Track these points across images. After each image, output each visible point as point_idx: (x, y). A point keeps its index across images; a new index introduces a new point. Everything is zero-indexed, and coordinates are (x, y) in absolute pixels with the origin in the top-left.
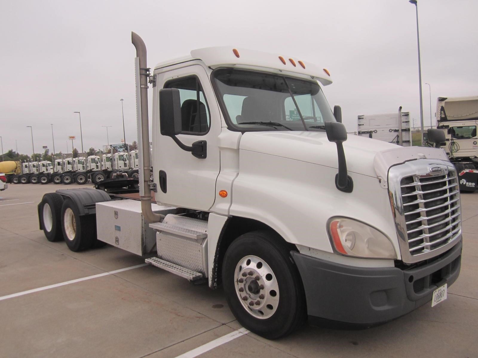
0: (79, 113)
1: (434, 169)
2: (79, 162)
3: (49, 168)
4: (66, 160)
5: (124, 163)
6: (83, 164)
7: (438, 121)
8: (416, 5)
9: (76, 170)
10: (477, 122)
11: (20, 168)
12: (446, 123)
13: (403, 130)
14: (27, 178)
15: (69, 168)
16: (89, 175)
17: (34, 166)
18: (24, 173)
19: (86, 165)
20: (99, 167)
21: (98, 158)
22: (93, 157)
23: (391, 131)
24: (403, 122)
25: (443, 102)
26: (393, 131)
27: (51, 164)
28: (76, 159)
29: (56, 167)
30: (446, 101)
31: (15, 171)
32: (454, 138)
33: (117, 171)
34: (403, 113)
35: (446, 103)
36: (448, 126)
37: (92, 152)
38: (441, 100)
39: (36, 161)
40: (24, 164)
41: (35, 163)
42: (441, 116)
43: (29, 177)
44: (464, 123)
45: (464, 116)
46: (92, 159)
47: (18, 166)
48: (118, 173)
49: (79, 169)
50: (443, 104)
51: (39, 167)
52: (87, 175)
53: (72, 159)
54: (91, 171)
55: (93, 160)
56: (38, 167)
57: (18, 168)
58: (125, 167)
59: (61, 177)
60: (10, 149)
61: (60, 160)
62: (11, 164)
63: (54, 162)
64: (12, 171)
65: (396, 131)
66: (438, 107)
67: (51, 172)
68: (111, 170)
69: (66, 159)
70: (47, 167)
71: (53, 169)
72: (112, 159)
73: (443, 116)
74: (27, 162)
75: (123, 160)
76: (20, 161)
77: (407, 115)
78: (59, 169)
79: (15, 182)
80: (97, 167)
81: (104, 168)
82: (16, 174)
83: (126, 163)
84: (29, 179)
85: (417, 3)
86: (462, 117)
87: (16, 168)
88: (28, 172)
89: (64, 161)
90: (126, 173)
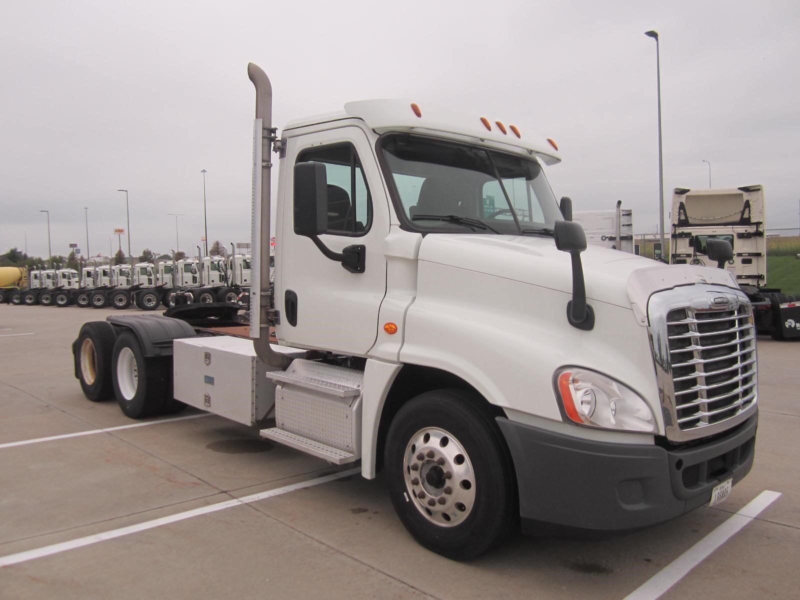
0: (126, 191)
1: (717, 300)
2: (122, 273)
3: (73, 280)
4: (100, 269)
5: (193, 276)
6: (127, 277)
7: (674, 225)
8: (657, 40)
9: (116, 284)
10: (734, 229)
11: (26, 279)
12: (686, 230)
13: (622, 238)
14: (34, 295)
15: (105, 281)
16: (133, 294)
17: (48, 277)
18: (32, 288)
19: (132, 277)
20: (153, 282)
21: (152, 268)
22: (144, 264)
23: (604, 238)
24: (623, 225)
25: (684, 196)
26: (607, 239)
27: (76, 275)
28: (116, 268)
29: (83, 279)
30: (688, 194)
31: (18, 284)
32: (698, 254)
33: (180, 289)
34: (623, 211)
35: (687, 197)
36: (690, 234)
37: (147, 257)
38: (681, 192)
39: (53, 268)
40: (33, 273)
41: (51, 272)
42: (679, 218)
43: (39, 293)
44: (715, 230)
45: (718, 218)
46: (141, 268)
47: (23, 276)
48: (179, 292)
49: (121, 285)
50: (683, 198)
51: (57, 278)
52: (130, 294)
53: (109, 267)
54: (136, 288)
55: (144, 271)
56: (55, 277)
57: (23, 278)
58: (193, 283)
59: (88, 295)
60: (13, 248)
61: (90, 269)
62: (11, 272)
63: (81, 271)
64: (14, 284)
65: (612, 239)
66: (674, 203)
67: (76, 286)
68: (172, 287)
69: (100, 267)
70: (70, 279)
71: (79, 282)
72: (173, 269)
73: (683, 218)
74: (37, 269)
75: (191, 272)
76: (26, 267)
77: (629, 214)
78: (89, 283)
79: (16, 301)
80: (150, 281)
81: (160, 283)
82: (19, 288)
83: (196, 277)
84: (38, 297)
85: (659, 37)
86: (714, 219)
87: (20, 279)
88: (38, 286)
89: (97, 269)
90: (191, 293)
